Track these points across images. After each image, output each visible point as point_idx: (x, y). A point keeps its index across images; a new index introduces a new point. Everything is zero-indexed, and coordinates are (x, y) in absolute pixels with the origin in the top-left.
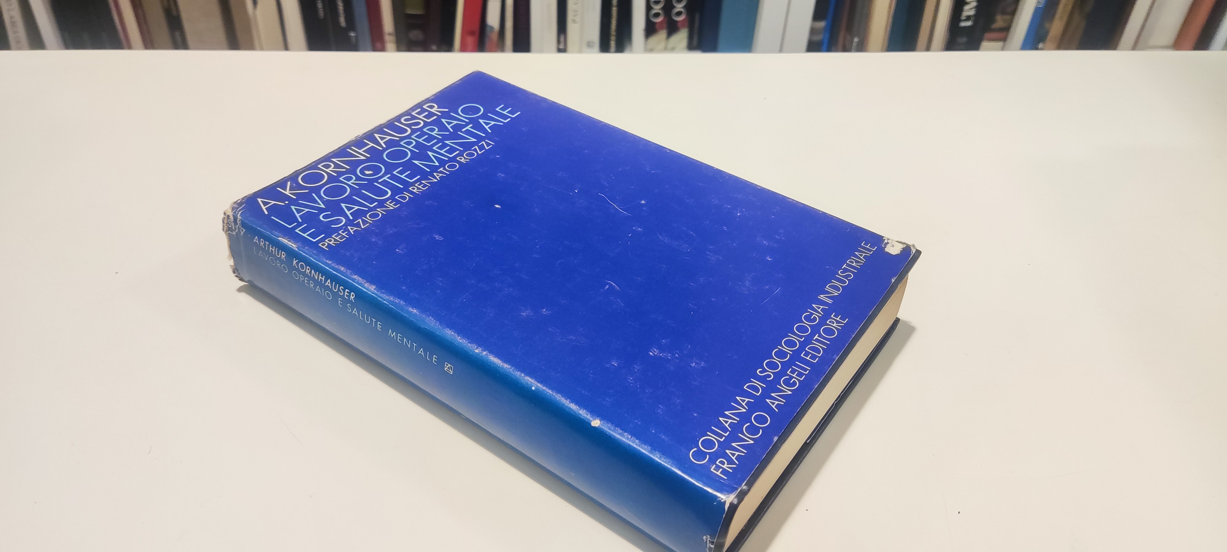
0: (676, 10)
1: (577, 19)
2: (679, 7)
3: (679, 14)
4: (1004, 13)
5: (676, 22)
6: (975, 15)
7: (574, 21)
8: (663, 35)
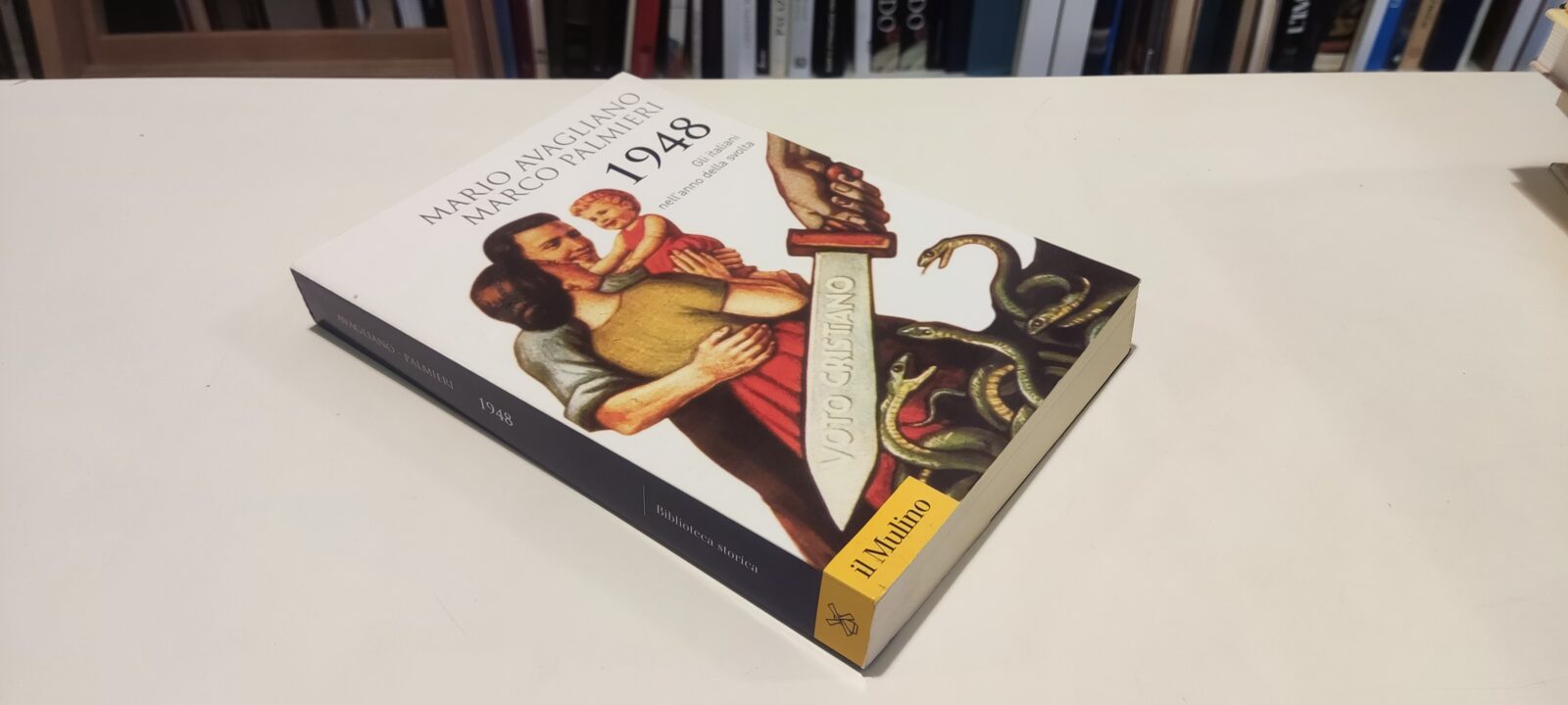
0: (913, 16)
1: (784, 29)
2: (916, 13)
3: (916, 21)
4: (1346, 15)
5: (912, 32)
6: (1308, 19)
7: (779, 32)
8: (894, 49)
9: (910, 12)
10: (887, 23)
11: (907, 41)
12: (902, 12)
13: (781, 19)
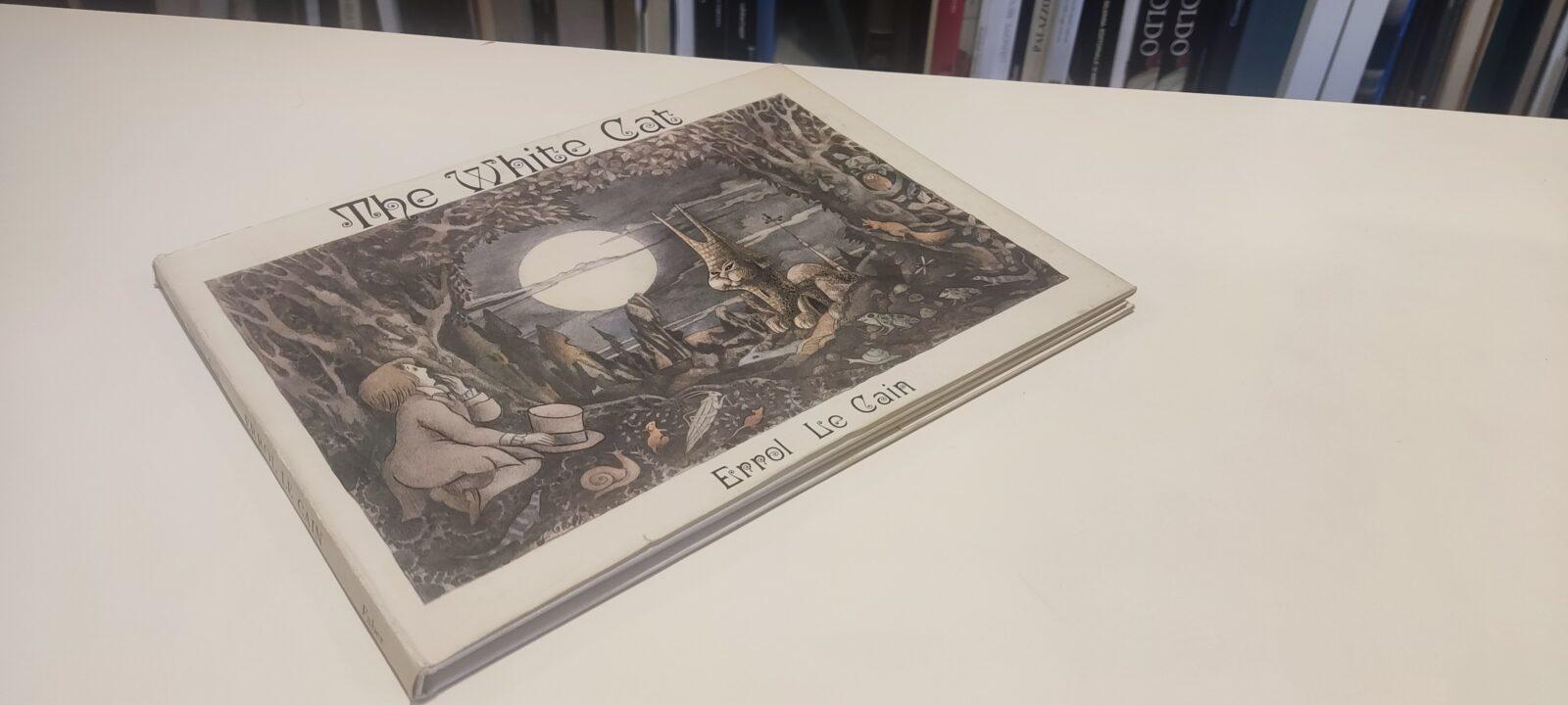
0: (1177, 42)
1: (1042, 46)
2: (1182, 38)
3: (1180, 47)
5: (1177, 57)
7: (1037, 49)
8: (1154, 73)
9: (1177, 38)
10: (1150, 48)
11: (1166, 67)
12: (1167, 38)
13: (1038, 35)
